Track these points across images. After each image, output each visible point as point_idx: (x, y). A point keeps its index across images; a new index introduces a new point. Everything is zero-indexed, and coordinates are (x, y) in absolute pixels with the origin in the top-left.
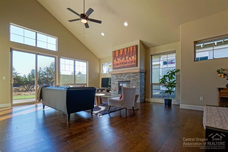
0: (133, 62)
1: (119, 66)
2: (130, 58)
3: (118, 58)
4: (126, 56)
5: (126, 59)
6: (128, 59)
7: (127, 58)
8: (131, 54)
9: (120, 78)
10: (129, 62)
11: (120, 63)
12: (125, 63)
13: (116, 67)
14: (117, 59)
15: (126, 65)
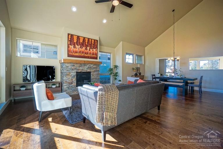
0: (94, 54)
1: (77, 54)
2: (91, 50)
3: (76, 45)
4: (86, 46)
5: (87, 50)
6: (89, 50)
7: (88, 48)
8: (92, 46)
9: (78, 68)
10: (90, 53)
11: (80, 52)
12: (85, 53)
13: (74, 54)
14: (74, 45)
15: (87, 55)
